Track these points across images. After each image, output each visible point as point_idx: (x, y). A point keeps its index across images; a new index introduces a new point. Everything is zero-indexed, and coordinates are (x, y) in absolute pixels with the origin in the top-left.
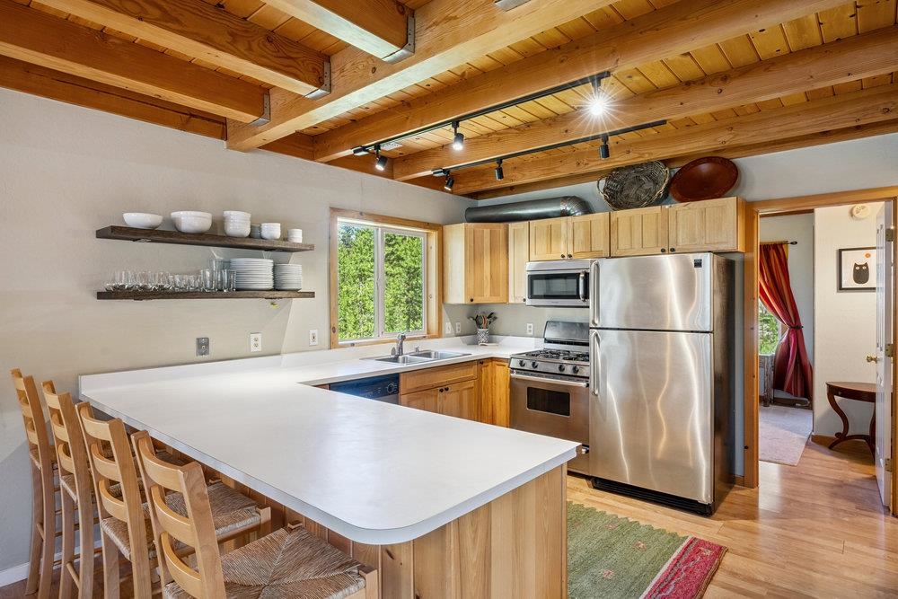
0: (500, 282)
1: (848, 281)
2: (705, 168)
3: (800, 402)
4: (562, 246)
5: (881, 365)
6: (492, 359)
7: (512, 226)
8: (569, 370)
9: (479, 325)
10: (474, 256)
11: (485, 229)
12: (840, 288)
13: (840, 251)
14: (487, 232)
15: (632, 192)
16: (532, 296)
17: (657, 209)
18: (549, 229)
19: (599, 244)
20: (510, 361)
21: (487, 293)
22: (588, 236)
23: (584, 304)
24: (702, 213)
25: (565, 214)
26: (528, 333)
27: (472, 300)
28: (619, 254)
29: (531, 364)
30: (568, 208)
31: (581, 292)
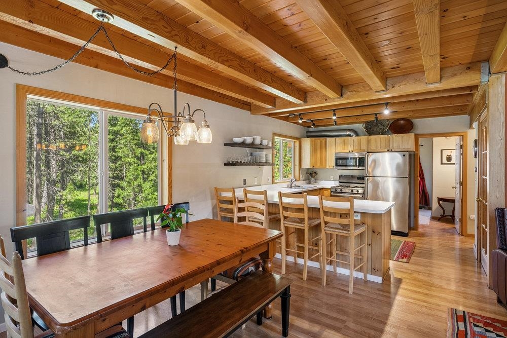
0: (323, 160)
1: (445, 161)
2: (402, 122)
3: (424, 207)
4: (349, 147)
5: (458, 190)
6: (323, 188)
7: (328, 139)
8: (355, 192)
9: (312, 176)
10: (314, 150)
11: (318, 140)
12: (442, 164)
13: (442, 150)
14: (319, 141)
15: (375, 129)
16: (337, 165)
17: (385, 136)
18: (344, 141)
19: (364, 147)
20: (331, 189)
21: (318, 164)
22: (359, 144)
23: (359, 168)
24: (402, 138)
25: (349, 136)
26: (331, 180)
27: (313, 167)
28: (371, 151)
29: (340, 190)
30: (350, 133)
31: (357, 164)
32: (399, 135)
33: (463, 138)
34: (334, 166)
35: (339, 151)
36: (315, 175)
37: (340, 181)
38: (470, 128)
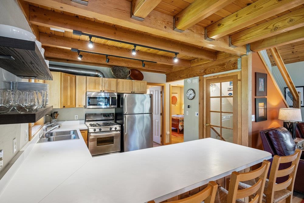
7: (78, 77)
8: (113, 129)
14: (69, 78)
18: (95, 80)
19: (113, 88)
20: (88, 130)
21: (69, 104)
22: (110, 85)
23: (111, 107)
24: (140, 84)
25: (97, 76)
26: (76, 119)
27: (64, 107)
28: (119, 92)
29: (98, 129)
30: (99, 74)
31: (110, 103)
32: (138, 81)
33: (163, 87)
34: (85, 105)
35: (90, 90)
36: (57, 116)
37: (87, 120)
38: (166, 82)
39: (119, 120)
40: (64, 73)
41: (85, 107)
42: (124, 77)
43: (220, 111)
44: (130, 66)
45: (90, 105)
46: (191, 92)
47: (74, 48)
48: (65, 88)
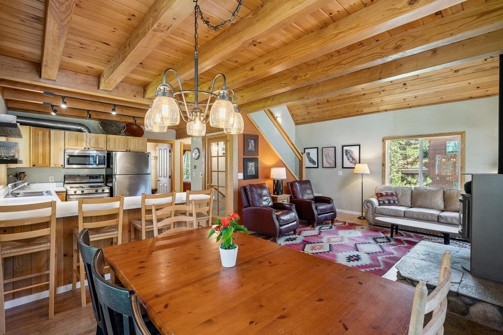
0: (47, 157)
4: (84, 143)
7: (53, 132)
8: (100, 191)
14: (41, 132)
18: (77, 136)
19: (102, 146)
20: (66, 192)
21: (41, 162)
22: (97, 142)
23: (98, 167)
24: (138, 141)
25: (80, 131)
26: (50, 181)
27: (34, 165)
28: (110, 150)
29: (80, 191)
30: (83, 129)
31: (97, 163)
32: (135, 138)
33: (172, 145)
34: (63, 164)
35: (69, 147)
36: (24, 177)
37: (66, 182)
38: (176, 139)
39: (109, 182)
40: (34, 127)
41: (63, 166)
42: (118, 133)
43: (216, 170)
44: (124, 120)
45: (69, 163)
46: (196, 151)
47: (46, 102)
48: (36, 144)
